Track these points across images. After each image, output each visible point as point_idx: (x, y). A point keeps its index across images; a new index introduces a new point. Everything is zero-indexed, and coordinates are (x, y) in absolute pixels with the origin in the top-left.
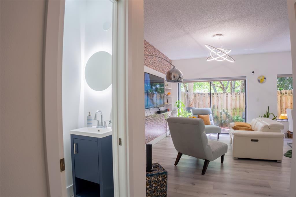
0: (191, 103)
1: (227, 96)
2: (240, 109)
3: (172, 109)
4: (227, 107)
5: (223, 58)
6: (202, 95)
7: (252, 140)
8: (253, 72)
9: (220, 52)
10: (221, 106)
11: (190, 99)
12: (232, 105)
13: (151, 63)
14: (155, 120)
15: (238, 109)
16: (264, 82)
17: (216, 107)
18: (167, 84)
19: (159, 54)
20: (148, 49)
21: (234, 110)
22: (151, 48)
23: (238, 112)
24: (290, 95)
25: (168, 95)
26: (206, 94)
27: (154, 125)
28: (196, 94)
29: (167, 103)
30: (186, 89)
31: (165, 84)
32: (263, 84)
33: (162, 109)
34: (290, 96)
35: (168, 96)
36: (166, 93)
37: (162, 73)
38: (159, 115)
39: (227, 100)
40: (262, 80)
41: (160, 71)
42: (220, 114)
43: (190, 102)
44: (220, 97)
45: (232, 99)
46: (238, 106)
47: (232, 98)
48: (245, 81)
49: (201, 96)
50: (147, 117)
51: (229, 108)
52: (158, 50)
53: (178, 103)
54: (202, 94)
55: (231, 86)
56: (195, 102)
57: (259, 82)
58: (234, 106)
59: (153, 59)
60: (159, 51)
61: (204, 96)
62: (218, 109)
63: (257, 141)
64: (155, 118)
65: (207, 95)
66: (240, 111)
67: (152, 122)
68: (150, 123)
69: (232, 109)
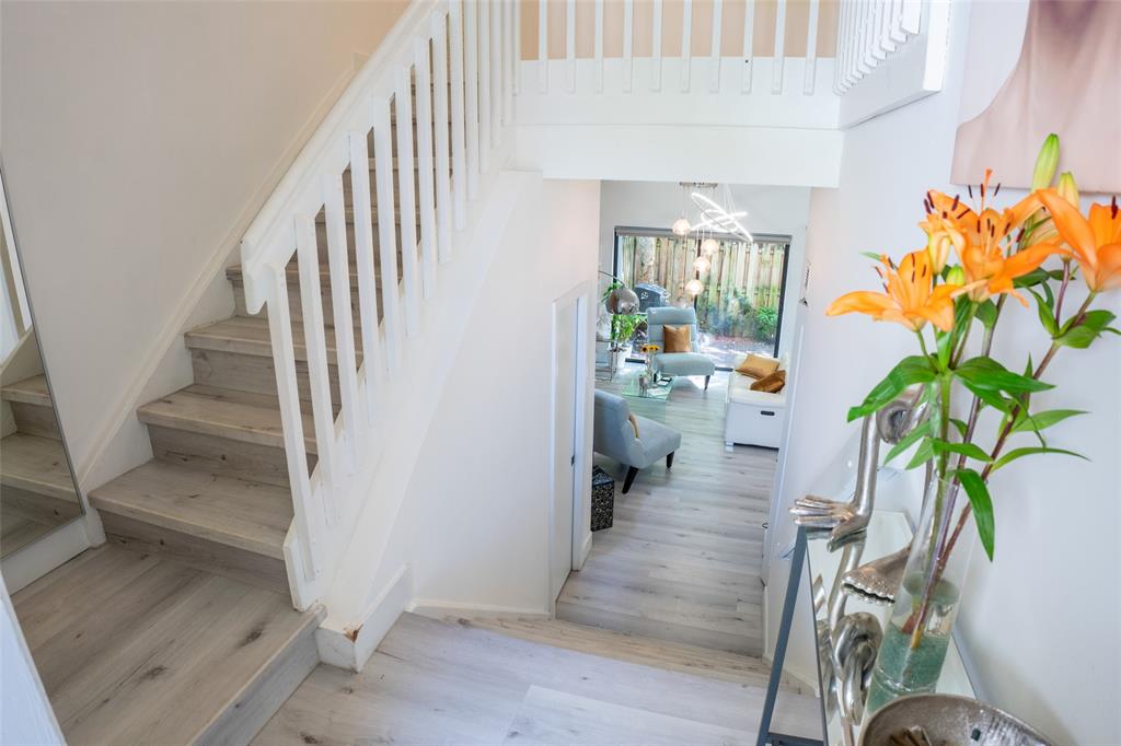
0: (645, 267)
1: (748, 250)
4: (745, 279)
6: (677, 241)
7: (763, 413)
10: (727, 277)
11: (644, 255)
12: (758, 277)
15: (774, 291)
17: (714, 280)
21: (762, 291)
26: (688, 242)
39: (747, 264)
42: (724, 300)
43: (643, 265)
44: (727, 254)
45: (761, 262)
48: (787, 248)
49: (675, 247)
51: (751, 285)
56: (658, 262)
62: (719, 285)
63: (772, 414)
69: (758, 288)
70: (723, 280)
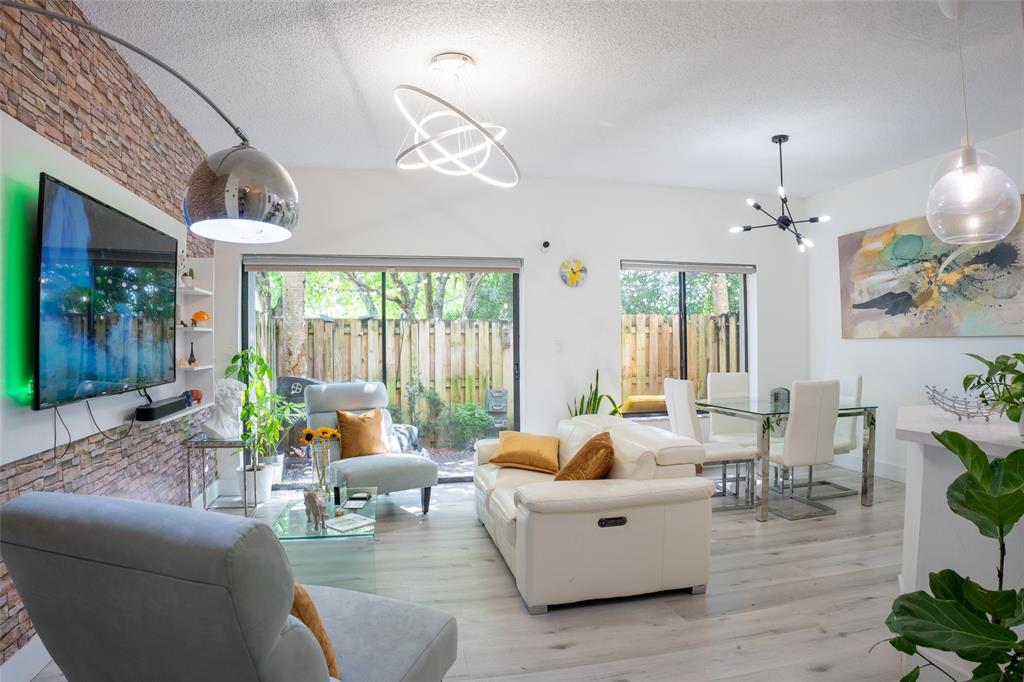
0: (295, 357)
1: (432, 331)
2: (478, 379)
3: (216, 392)
4: (432, 371)
5: (462, 165)
6: (337, 326)
7: (603, 523)
8: (546, 245)
9: (471, 127)
10: (408, 369)
11: (292, 342)
12: (449, 365)
13: (104, 143)
14: (125, 454)
15: (470, 382)
16: (581, 281)
17: (391, 374)
18: (191, 271)
19: (156, 114)
20: (91, 64)
21: (456, 382)
22: (110, 66)
23: (471, 390)
24: (629, 332)
25: (194, 323)
26: (352, 325)
27: (121, 484)
28: (314, 323)
29: (192, 360)
30: (269, 304)
31: (181, 269)
32: (577, 289)
33: (163, 393)
34: (629, 335)
35: (196, 329)
36: (184, 313)
37: (167, 211)
38: (145, 425)
39: (432, 350)
40: (573, 275)
41: (156, 200)
42: (406, 399)
43: (289, 354)
44: (406, 338)
45: (451, 345)
46: (470, 370)
47: (450, 341)
48: (516, 277)
49: (333, 332)
50: (70, 446)
51: (440, 376)
52: (151, 94)
53: (240, 360)
54: (336, 323)
55: (429, 298)
56: (311, 356)
57: (565, 281)
58: (456, 369)
59: (116, 129)
60: (157, 102)
61: (347, 330)
62: (398, 380)
63: (620, 521)
64: (126, 443)
65: (357, 328)
66: (477, 387)
67: (103, 472)
68: (96, 475)
69: (449, 380)
70: (403, 372)
